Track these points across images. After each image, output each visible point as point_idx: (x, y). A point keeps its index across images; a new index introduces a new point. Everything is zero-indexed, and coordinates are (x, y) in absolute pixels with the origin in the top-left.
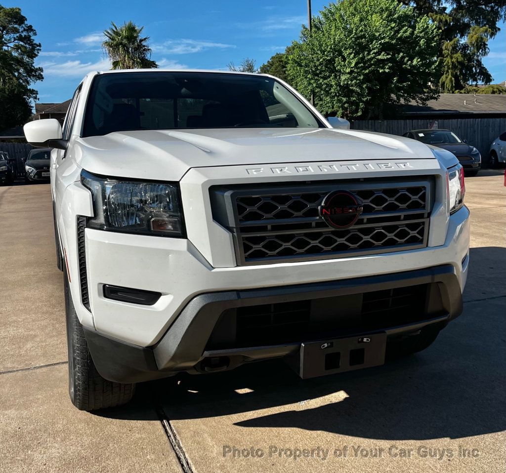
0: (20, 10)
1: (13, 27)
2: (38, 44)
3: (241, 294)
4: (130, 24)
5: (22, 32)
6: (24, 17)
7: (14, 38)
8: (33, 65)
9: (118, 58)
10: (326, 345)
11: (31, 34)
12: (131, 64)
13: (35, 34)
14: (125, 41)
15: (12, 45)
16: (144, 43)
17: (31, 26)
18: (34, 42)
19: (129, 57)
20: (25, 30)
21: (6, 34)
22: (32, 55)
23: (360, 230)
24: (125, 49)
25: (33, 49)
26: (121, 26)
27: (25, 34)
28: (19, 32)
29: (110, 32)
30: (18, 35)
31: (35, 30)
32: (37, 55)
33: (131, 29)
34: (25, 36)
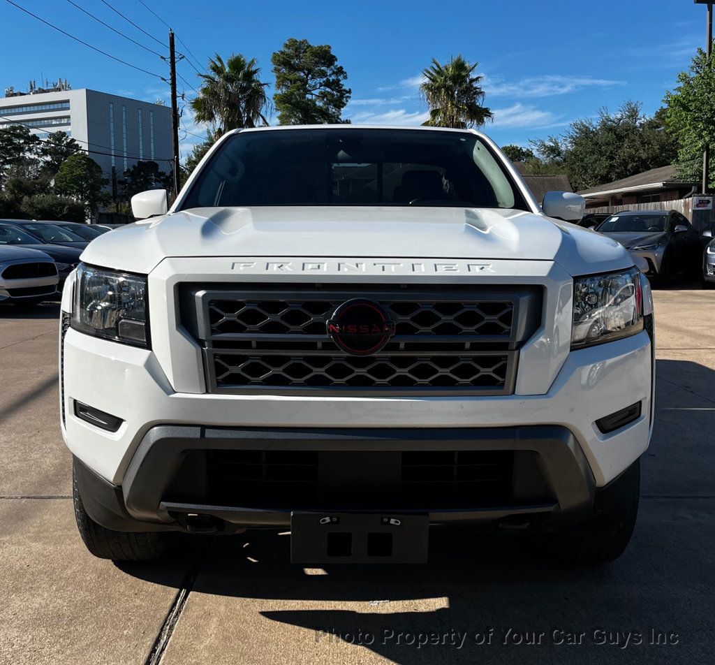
0: (330, 47)
1: (320, 70)
2: (348, 89)
3: (207, 431)
4: (459, 59)
5: (330, 75)
6: (334, 57)
7: (320, 83)
8: (340, 117)
9: (439, 106)
10: (328, 520)
11: (341, 77)
12: (455, 112)
13: (345, 77)
14: (449, 83)
15: (316, 92)
16: (475, 85)
17: (341, 68)
18: (344, 88)
19: (452, 104)
20: (334, 73)
21: (311, 79)
22: (339, 104)
23: (393, 360)
24: (448, 93)
25: (342, 96)
26: (446, 62)
27: (333, 77)
28: (326, 76)
29: (431, 71)
30: (325, 79)
31: (346, 73)
32: (345, 105)
33: (460, 66)
34: (333, 80)
